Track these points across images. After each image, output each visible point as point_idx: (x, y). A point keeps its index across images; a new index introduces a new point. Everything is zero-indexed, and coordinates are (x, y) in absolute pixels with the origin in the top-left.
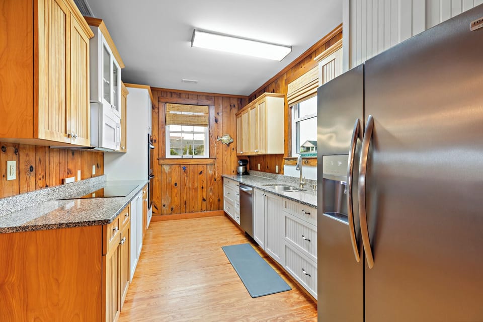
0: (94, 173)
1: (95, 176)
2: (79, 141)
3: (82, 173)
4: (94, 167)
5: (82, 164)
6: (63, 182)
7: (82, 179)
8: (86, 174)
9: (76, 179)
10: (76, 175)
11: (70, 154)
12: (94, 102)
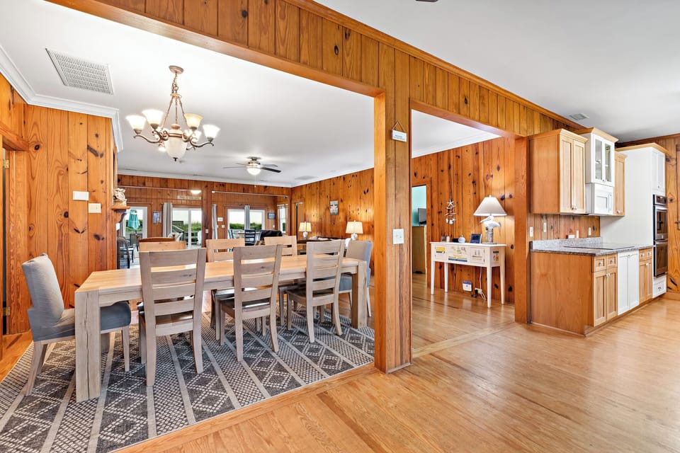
0: (590, 234)
1: (590, 237)
2: (579, 211)
3: (580, 233)
4: (590, 229)
5: (580, 227)
6: (567, 237)
7: (580, 237)
8: (583, 233)
9: (576, 237)
10: (575, 234)
11: (572, 219)
12: (588, 183)
